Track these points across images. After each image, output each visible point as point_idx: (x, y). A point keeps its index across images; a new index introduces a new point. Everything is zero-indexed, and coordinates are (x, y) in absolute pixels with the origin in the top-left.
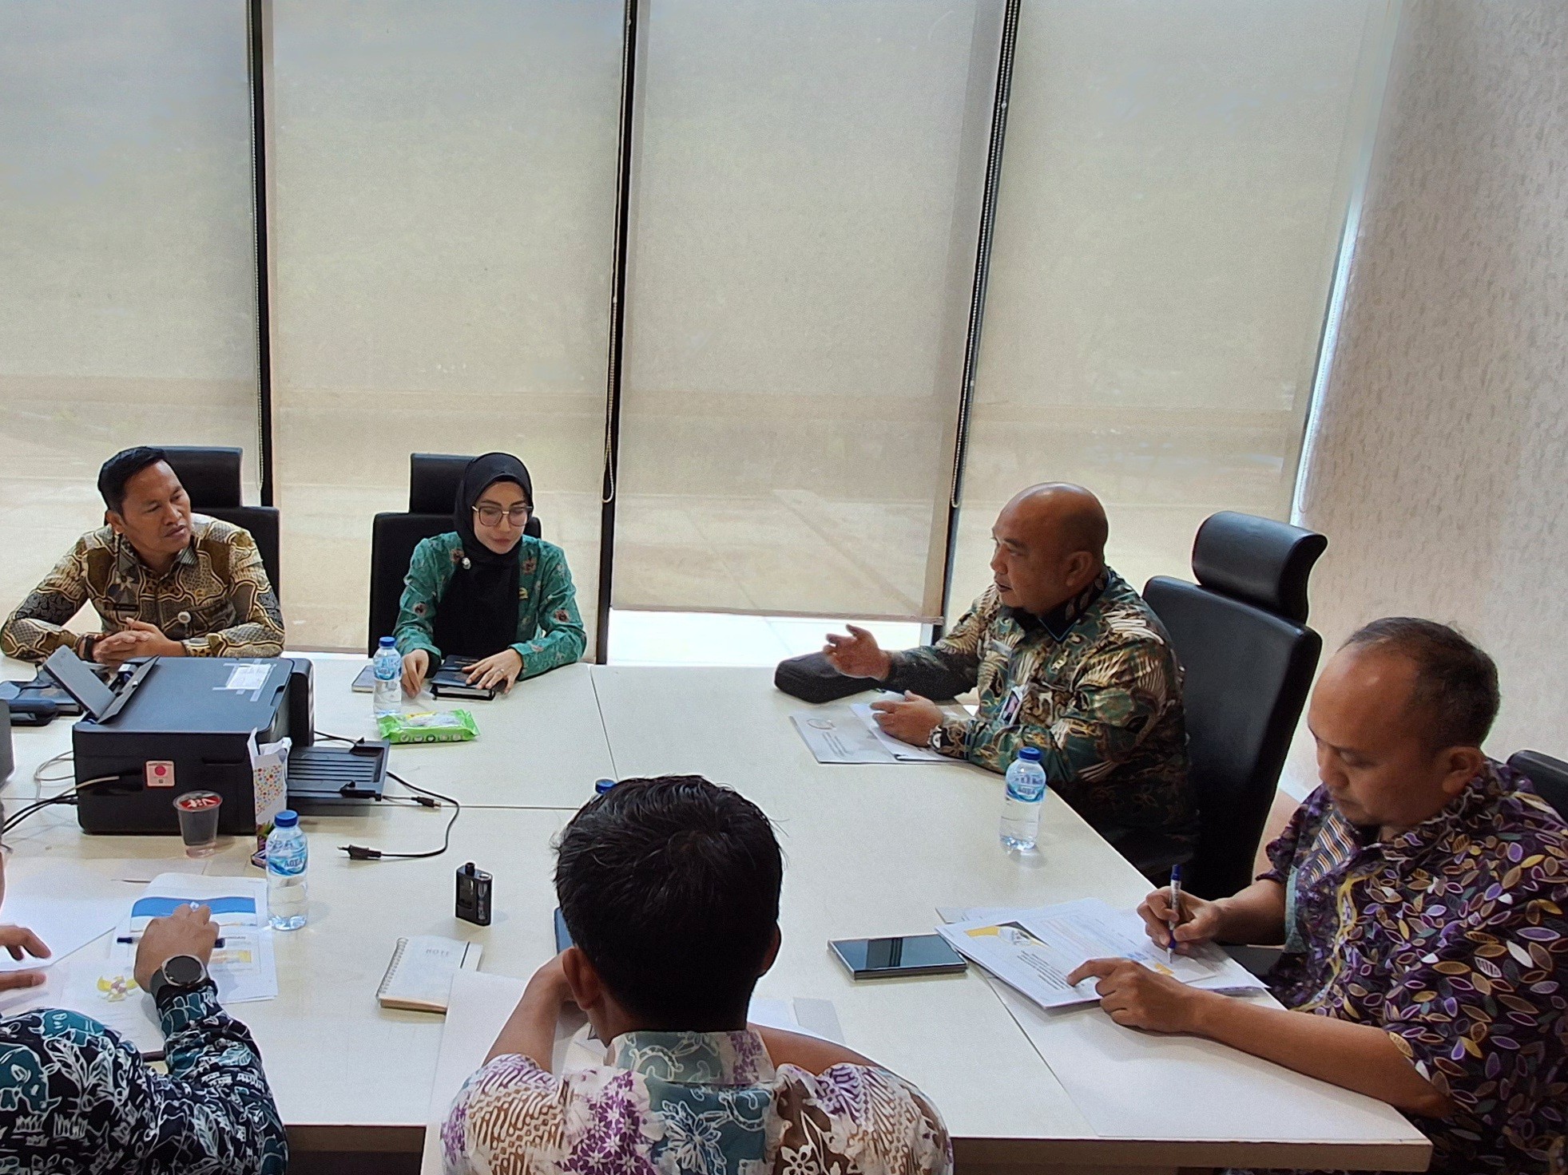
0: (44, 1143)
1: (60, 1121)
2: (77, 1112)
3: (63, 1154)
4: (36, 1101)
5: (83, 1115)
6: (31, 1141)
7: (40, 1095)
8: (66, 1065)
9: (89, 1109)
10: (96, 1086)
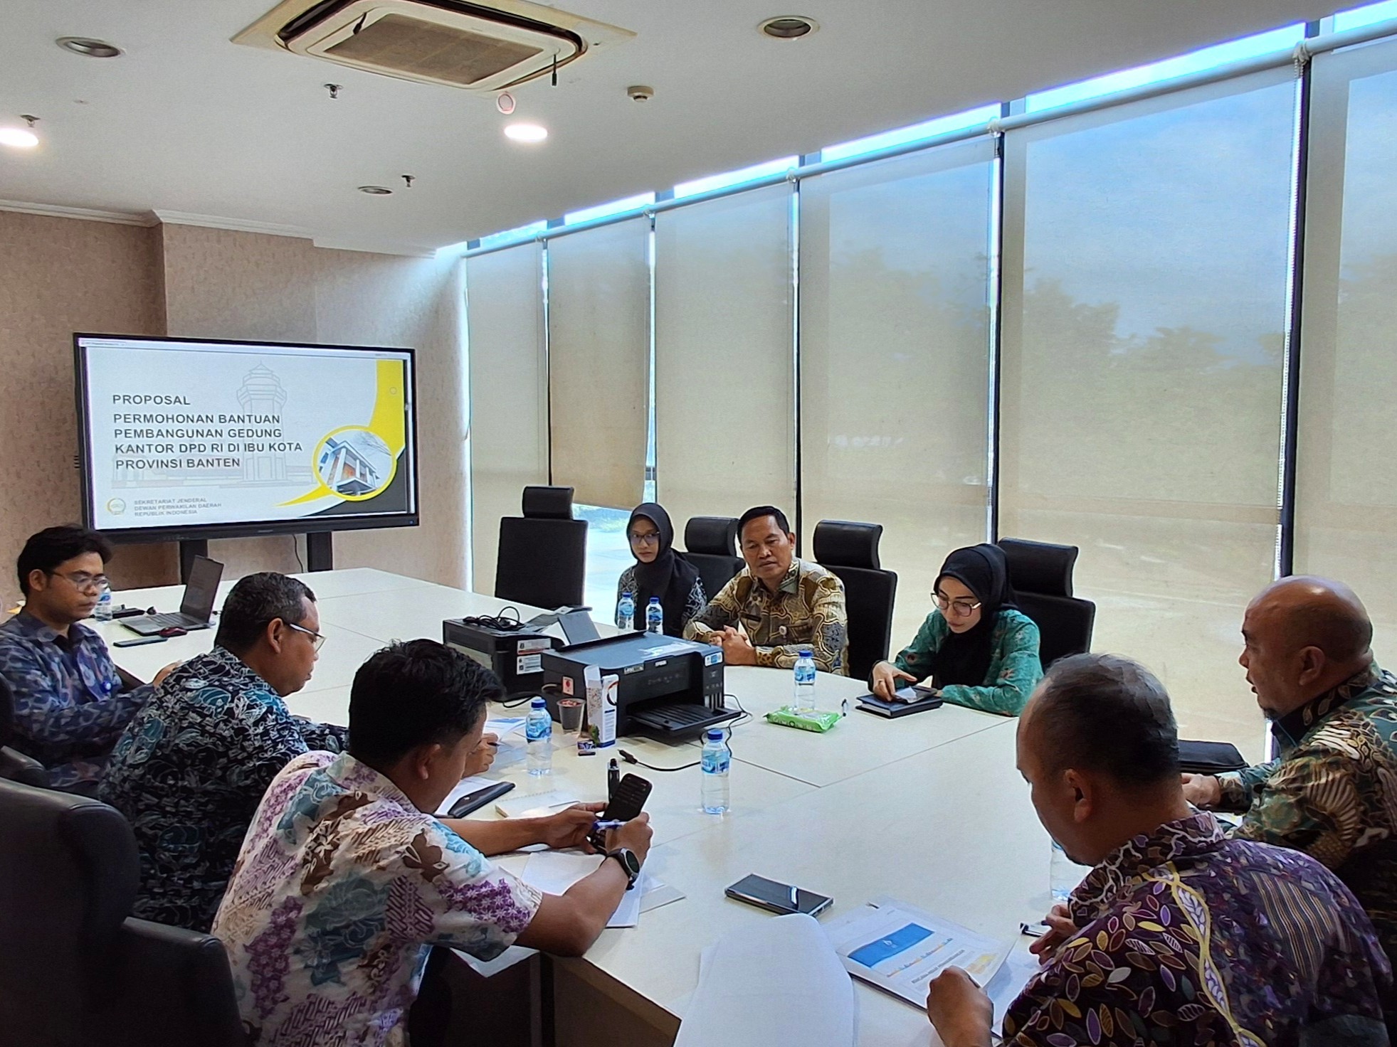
0: (212, 731)
1: (222, 725)
2: (231, 725)
3: (218, 739)
4: (217, 714)
5: (233, 728)
6: (208, 728)
7: (220, 713)
8: (237, 706)
9: (236, 727)
10: (243, 719)
